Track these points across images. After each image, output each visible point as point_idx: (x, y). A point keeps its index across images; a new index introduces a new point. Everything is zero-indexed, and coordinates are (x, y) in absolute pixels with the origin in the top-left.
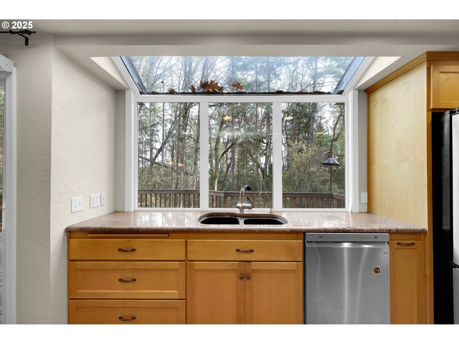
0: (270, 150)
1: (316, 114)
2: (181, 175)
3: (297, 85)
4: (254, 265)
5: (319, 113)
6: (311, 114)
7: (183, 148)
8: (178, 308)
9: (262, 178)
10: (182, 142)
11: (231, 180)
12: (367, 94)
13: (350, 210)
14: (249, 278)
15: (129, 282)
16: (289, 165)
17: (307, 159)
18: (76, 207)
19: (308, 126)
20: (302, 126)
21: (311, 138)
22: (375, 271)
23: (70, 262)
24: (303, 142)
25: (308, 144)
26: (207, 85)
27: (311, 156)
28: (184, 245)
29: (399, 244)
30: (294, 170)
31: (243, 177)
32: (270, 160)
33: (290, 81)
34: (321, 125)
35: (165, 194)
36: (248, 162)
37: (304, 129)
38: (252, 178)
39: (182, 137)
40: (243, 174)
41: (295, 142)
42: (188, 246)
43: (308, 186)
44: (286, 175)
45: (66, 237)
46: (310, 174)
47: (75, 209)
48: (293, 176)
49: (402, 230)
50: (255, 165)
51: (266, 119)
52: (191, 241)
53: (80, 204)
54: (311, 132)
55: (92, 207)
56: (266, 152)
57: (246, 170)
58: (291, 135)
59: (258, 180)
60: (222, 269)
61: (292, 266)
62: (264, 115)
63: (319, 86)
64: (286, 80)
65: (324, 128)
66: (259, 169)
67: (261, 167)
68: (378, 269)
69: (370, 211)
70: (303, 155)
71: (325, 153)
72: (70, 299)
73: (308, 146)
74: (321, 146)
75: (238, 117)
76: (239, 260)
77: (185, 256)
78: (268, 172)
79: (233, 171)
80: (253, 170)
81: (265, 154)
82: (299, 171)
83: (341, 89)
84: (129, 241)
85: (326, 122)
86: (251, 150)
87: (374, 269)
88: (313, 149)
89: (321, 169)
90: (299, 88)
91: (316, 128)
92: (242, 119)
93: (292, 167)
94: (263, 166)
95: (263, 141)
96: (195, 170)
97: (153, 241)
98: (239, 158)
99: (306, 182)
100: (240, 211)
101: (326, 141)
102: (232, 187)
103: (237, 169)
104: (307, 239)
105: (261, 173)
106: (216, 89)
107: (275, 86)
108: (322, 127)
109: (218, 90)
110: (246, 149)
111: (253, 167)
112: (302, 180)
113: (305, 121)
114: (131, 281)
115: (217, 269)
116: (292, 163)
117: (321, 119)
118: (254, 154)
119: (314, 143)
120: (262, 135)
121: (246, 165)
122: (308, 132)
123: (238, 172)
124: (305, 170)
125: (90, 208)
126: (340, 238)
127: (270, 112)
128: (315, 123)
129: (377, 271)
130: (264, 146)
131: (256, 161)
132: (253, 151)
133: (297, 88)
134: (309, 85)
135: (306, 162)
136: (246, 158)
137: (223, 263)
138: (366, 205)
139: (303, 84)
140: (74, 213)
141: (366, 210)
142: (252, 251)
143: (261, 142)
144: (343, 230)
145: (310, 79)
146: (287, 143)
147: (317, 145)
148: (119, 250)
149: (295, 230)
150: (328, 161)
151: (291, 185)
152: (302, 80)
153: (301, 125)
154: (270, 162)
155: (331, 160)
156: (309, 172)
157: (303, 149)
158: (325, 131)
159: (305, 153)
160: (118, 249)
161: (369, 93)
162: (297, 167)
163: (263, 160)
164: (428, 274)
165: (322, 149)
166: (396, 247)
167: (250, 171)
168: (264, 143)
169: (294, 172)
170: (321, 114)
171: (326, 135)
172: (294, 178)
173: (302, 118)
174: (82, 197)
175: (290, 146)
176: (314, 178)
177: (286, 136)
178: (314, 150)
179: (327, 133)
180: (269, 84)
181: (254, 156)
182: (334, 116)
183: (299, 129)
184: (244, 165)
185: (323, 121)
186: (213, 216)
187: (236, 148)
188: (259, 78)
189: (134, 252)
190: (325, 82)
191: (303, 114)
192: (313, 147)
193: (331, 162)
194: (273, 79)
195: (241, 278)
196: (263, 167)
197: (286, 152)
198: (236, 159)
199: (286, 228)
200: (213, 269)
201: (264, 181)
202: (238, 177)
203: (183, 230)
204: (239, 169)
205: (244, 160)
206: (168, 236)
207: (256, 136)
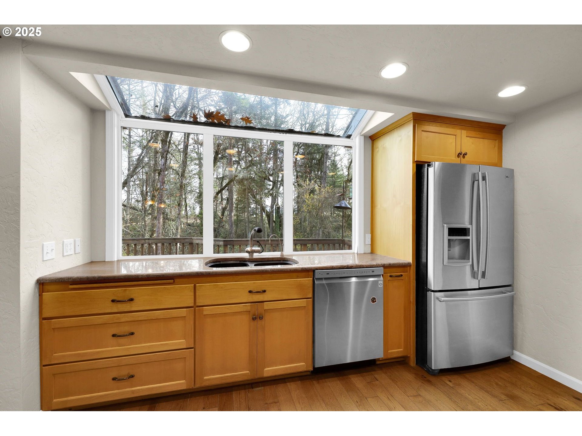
0: (277, 190)
1: (330, 150)
2: (159, 220)
3: (309, 114)
4: (267, 306)
5: (333, 149)
6: (324, 150)
7: (162, 183)
8: (185, 358)
9: (267, 224)
10: (161, 175)
11: (227, 226)
12: (372, 141)
13: (356, 252)
14: (261, 318)
15: (126, 336)
16: (300, 209)
17: (320, 202)
18: (48, 254)
19: (321, 163)
20: (314, 163)
21: (324, 177)
22: (372, 301)
23: (43, 321)
24: (315, 182)
25: (321, 184)
26: (212, 115)
27: (324, 199)
28: (193, 290)
29: (391, 276)
30: (304, 214)
31: (243, 223)
32: (278, 202)
33: (301, 107)
34: (336, 163)
35: (142, 243)
36: (249, 204)
37: (316, 166)
38: (254, 224)
39: (161, 168)
40: (243, 220)
41: (306, 182)
42: (197, 291)
43: (321, 233)
44: (296, 220)
45: (37, 290)
46: (323, 220)
47: (47, 256)
48: (304, 221)
49: (394, 264)
50: (258, 208)
51: (273, 151)
52: (200, 285)
53: (52, 250)
54: (324, 170)
55: (65, 254)
56: (272, 193)
57: (248, 214)
58: (302, 173)
59: (263, 226)
60: (234, 312)
61: (302, 303)
62: (270, 146)
63: (334, 118)
64: (296, 105)
65: (339, 166)
66: (264, 213)
67: (267, 211)
68: (374, 299)
69: (372, 252)
70: (316, 197)
71: (338, 195)
72: (43, 366)
73: (320, 187)
74: (334, 187)
75: (237, 146)
76: (252, 301)
77: (193, 302)
78: (274, 217)
79: (230, 214)
80: (256, 214)
81: (271, 195)
82: (311, 216)
83: (349, 133)
84: (125, 290)
85: (341, 160)
86: (254, 189)
87: (372, 299)
88: (326, 190)
89: (334, 213)
90: (311, 117)
91: (330, 166)
92: (242, 149)
93: (303, 211)
94: (268, 209)
95: (269, 179)
96: (180, 213)
97: (156, 288)
98: (238, 198)
99: (318, 228)
100: (250, 256)
101: (340, 181)
102: (229, 235)
103: (235, 213)
104: (316, 277)
105: (266, 218)
106: (221, 121)
107: (283, 111)
108: (336, 166)
109: (224, 122)
110: (247, 188)
111: (256, 210)
112: (314, 226)
113: (318, 156)
114: (128, 335)
115: (228, 313)
116: (302, 207)
117: (335, 156)
118: (257, 194)
119: (328, 183)
120: (268, 171)
121: (247, 208)
122: (321, 170)
123: (237, 216)
124: (317, 215)
125: (63, 256)
126: (344, 273)
127: (277, 144)
128: (329, 161)
129: (374, 301)
130: (270, 185)
131: (259, 203)
132: (255, 190)
133: (309, 117)
134: (323, 115)
135: (319, 205)
136: (248, 199)
137: (235, 306)
138: (370, 245)
139: (315, 113)
140: (45, 261)
141: (370, 251)
142: (264, 291)
143: (266, 179)
144: (347, 267)
145: (323, 108)
146: (297, 182)
147: (330, 186)
148: (113, 301)
149: (305, 268)
150: (340, 204)
151: (301, 232)
152: (315, 109)
153: (314, 161)
154: (278, 204)
155: (343, 203)
156: (321, 217)
157: (316, 190)
158: (339, 170)
159: (317, 194)
160: (111, 300)
161: (373, 140)
162: (309, 210)
163: (268, 202)
164: (412, 300)
165: (336, 191)
166: (389, 279)
167: (253, 215)
168: (271, 181)
169: (305, 217)
170: (335, 149)
171: (341, 175)
172: (305, 224)
173: (315, 153)
174: (54, 242)
175: (301, 186)
176: (327, 224)
177: (296, 174)
178: (328, 192)
179: (342, 172)
180: (276, 108)
181: (258, 197)
182: (349, 153)
183: (311, 166)
184: (244, 208)
185: (337, 158)
186: (219, 262)
187: (235, 185)
188: (264, 99)
189: (131, 302)
190: (339, 114)
191: (315, 148)
192: (326, 188)
193: (343, 205)
194: (282, 103)
195: (254, 319)
196: (268, 211)
197: (295, 193)
198: (234, 200)
199: (297, 267)
200: (225, 313)
201: (269, 227)
202: (237, 223)
203: (192, 274)
204: (238, 213)
205: (244, 202)
206: (174, 282)
207: (261, 172)
